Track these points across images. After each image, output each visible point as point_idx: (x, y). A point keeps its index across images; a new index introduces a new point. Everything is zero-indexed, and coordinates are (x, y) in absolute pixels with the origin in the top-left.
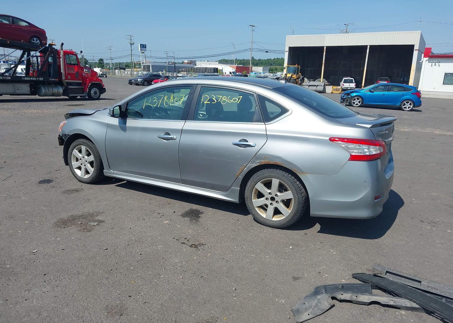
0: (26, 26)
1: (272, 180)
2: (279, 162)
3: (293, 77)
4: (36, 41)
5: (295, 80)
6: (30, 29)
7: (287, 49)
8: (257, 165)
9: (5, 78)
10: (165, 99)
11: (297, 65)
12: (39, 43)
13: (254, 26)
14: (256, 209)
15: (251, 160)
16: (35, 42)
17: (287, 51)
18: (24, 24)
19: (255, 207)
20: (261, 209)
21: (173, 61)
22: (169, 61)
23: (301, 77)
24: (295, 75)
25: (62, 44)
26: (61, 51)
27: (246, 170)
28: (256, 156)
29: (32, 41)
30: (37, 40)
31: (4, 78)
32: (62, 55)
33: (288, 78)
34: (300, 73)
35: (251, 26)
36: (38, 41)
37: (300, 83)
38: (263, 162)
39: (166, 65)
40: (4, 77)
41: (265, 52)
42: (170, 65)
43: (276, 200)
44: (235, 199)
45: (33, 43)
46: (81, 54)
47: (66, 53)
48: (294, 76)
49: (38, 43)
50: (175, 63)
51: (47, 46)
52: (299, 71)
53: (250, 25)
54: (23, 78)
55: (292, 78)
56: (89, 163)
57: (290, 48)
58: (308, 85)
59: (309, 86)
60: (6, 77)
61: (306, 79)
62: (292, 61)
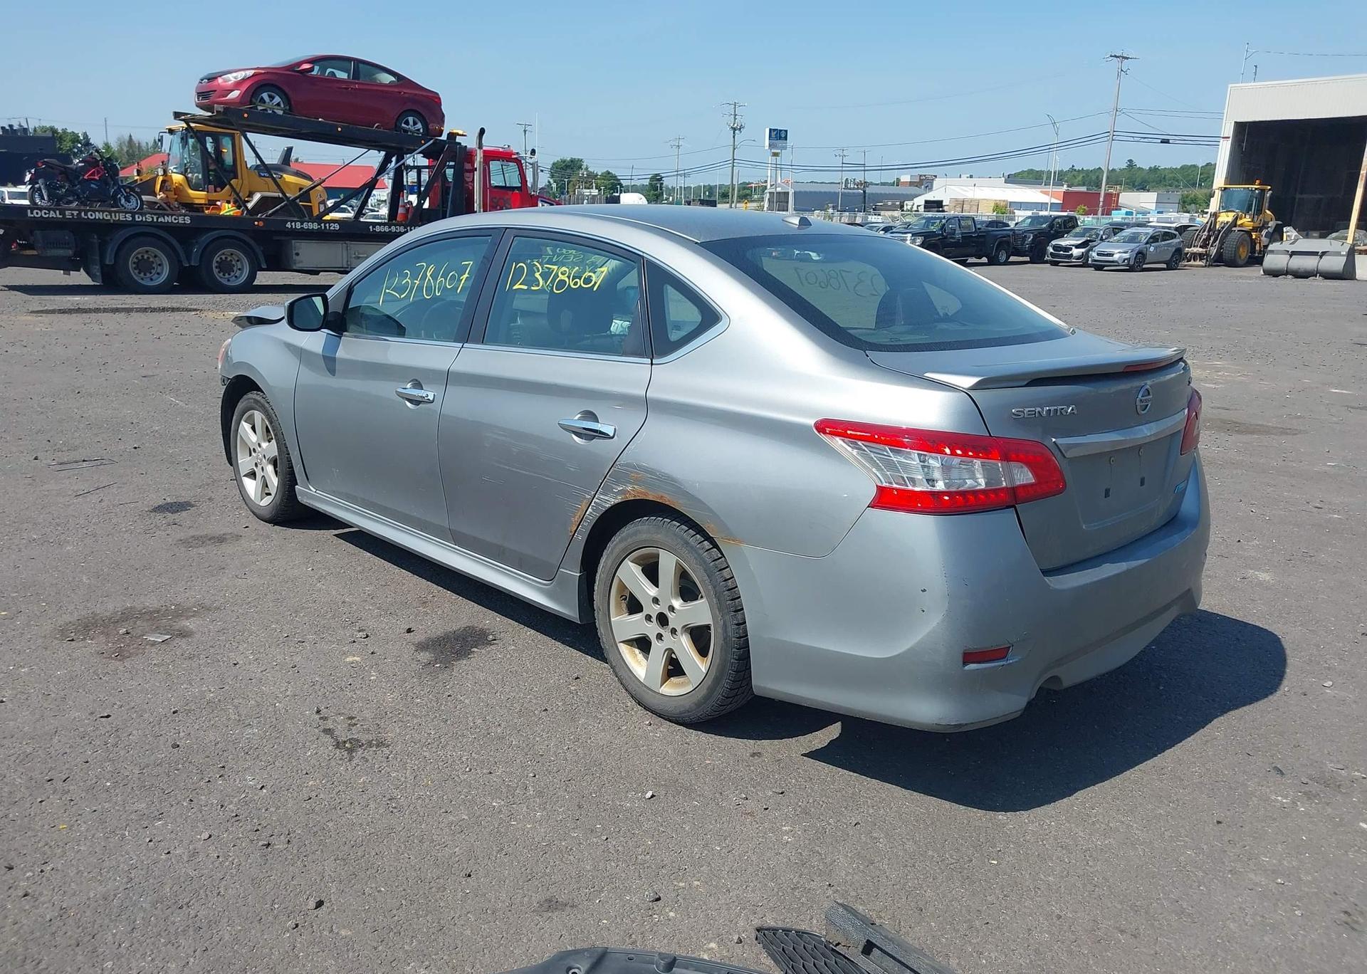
0: (391, 85)
1: (657, 556)
3: (1241, 225)
4: (413, 125)
5: (1249, 233)
6: (400, 93)
7: (1229, 130)
8: (617, 501)
9: (325, 227)
10: (428, 274)
11: (1258, 182)
12: (421, 131)
13: (1127, 58)
15: (601, 481)
16: (410, 127)
17: (1229, 138)
18: (388, 79)
19: (617, 641)
20: (637, 651)
21: (859, 177)
22: (847, 179)
23: (1272, 224)
24: (1248, 217)
25: (482, 131)
26: (478, 151)
27: (592, 514)
29: (403, 125)
30: (415, 123)
31: (323, 228)
32: (480, 162)
33: (1223, 228)
34: (1268, 212)
35: (1115, 56)
36: (419, 126)
37: (1266, 244)
38: (632, 491)
39: (839, 189)
40: (323, 225)
41: (1159, 141)
42: (848, 188)
43: (671, 625)
44: (568, 609)
45: (406, 131)
46: (531, 158)
47: (490, 156)
48: (1246, 221)
49: (419, 130)
50: (866, 184)
51: (444, 137)
52: (1266, 204)
53: (1111, 56)
54: (371, 227)
55: (1235, 226)
56: (270, 463)
57: (1241, 127)
58: (1288, 251)
59: (1293, 253)
60: (327, 225)
61: (1290, 232)
62: (1243, 167)
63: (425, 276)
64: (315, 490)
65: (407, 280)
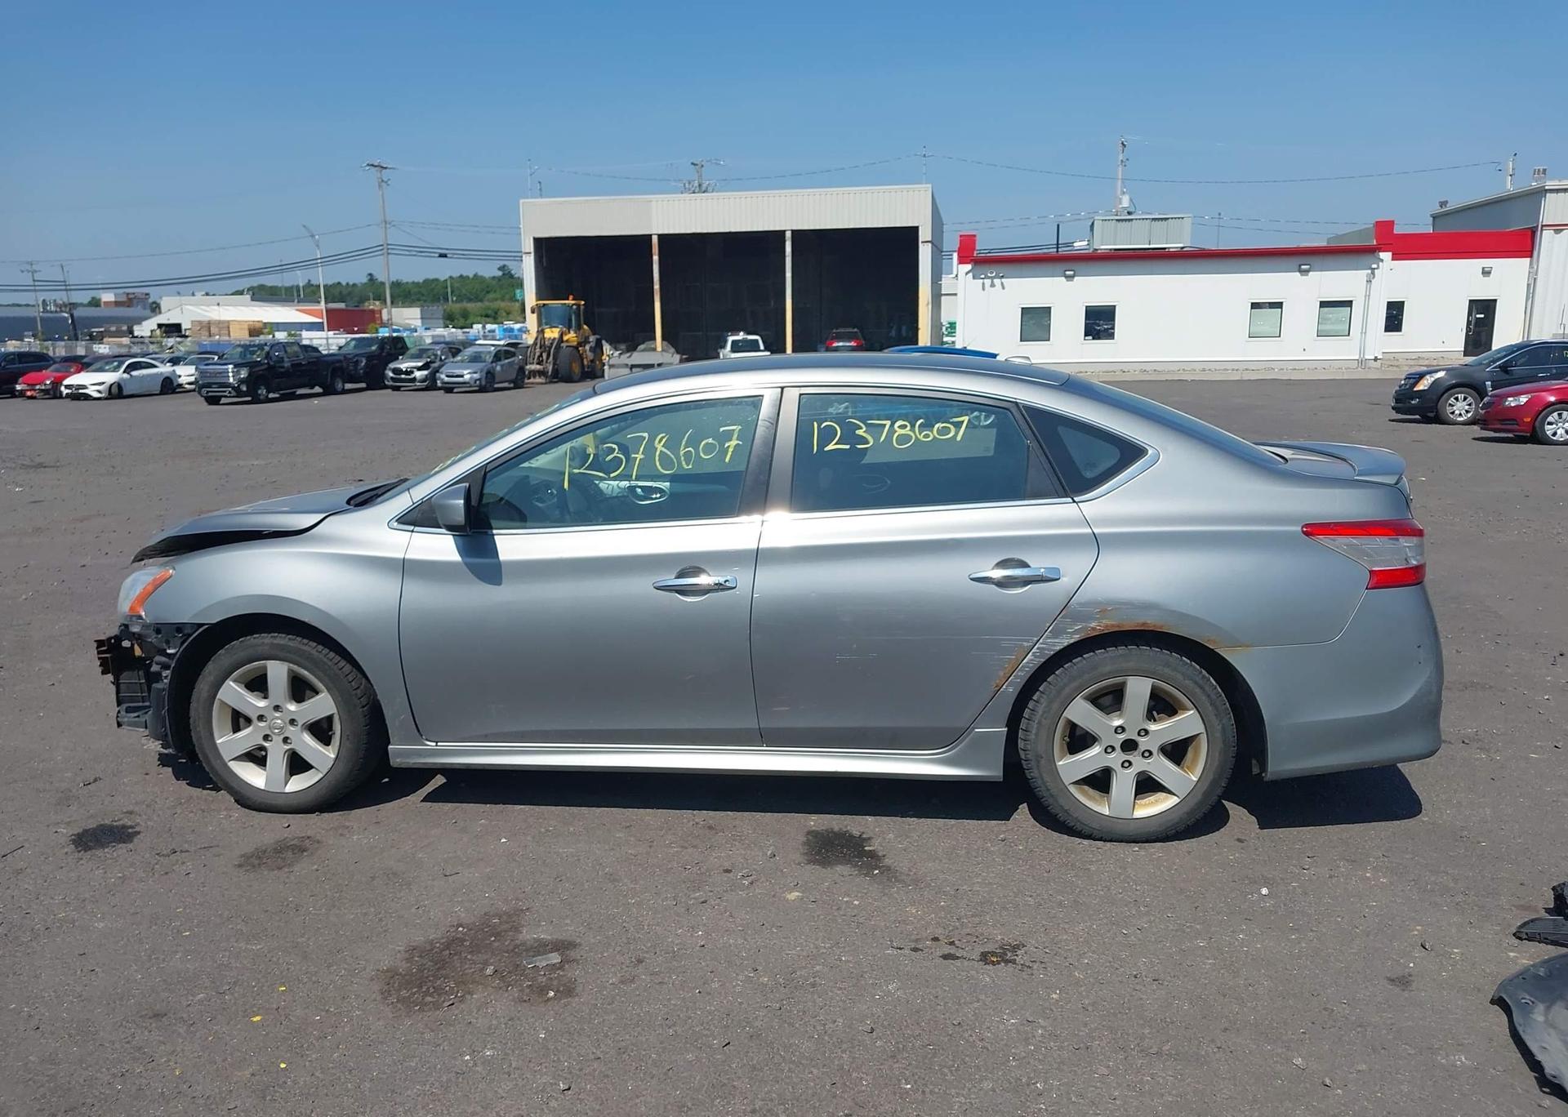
1: (1124, 684)
2: (1152, 621)
3: (567, 341)
5: (576, 348)
7: (529, 246)
8: (1072, 641)
10: (660, 447)
11: (571, 297)
13: (386, 168)
14: (1072, 789)
17: (530, 253)
19: (1066, 784)
21: (61, 297)
22: (44, 301)
23: (592, 338)
24: (572, 332)
28: (1067, 610)
33: (552, 344)
34: (585, 327)
35: (372, 165)
38: (1097, 626)
39: (36, 313)
41: (437, 255)
42: (47, 312)
43: (1142, 748)
48: (571, 336)
50: (73, 306)
52: (582, 322)
53: (368, 165)
55: (562, 342)
56: (305, 729)
57: (539, 243)
58: (627, 365)
59: (633, 366)
61: (607, 348)
62: (549, 286)
63: (650, 449)
64: (434, 744)
65: (615, 454)
